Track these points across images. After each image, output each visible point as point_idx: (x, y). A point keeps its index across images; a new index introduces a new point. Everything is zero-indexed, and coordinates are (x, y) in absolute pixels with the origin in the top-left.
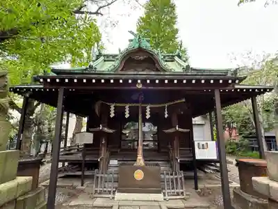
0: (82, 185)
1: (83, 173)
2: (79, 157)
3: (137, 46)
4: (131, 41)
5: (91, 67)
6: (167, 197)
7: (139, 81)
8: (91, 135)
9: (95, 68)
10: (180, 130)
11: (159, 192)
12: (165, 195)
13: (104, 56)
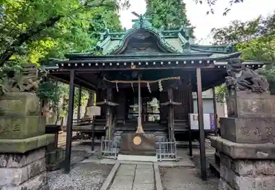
0: (93, 150)
1: (93, 140)
2: (89, 127)
3: (139, 27)
5: (98, 48)
6: (161, 159)
8: (99, 108)
9: (102, 49)
11: (154, 155)
12: (159, 158)
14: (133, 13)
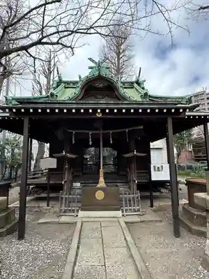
0: (48, 206)
1: (48, 195)
2: (43, 180)
3: (97, 74)
4: (91, 68)
5: (52, 95)
6: (125, 213)
7: (99, 111)
8: (55, 160)
9: (57, 96)
10: (139, 154)
11: (118, 210)
12: (123, 212)
13: (65, 82)
14: (90, 59)
